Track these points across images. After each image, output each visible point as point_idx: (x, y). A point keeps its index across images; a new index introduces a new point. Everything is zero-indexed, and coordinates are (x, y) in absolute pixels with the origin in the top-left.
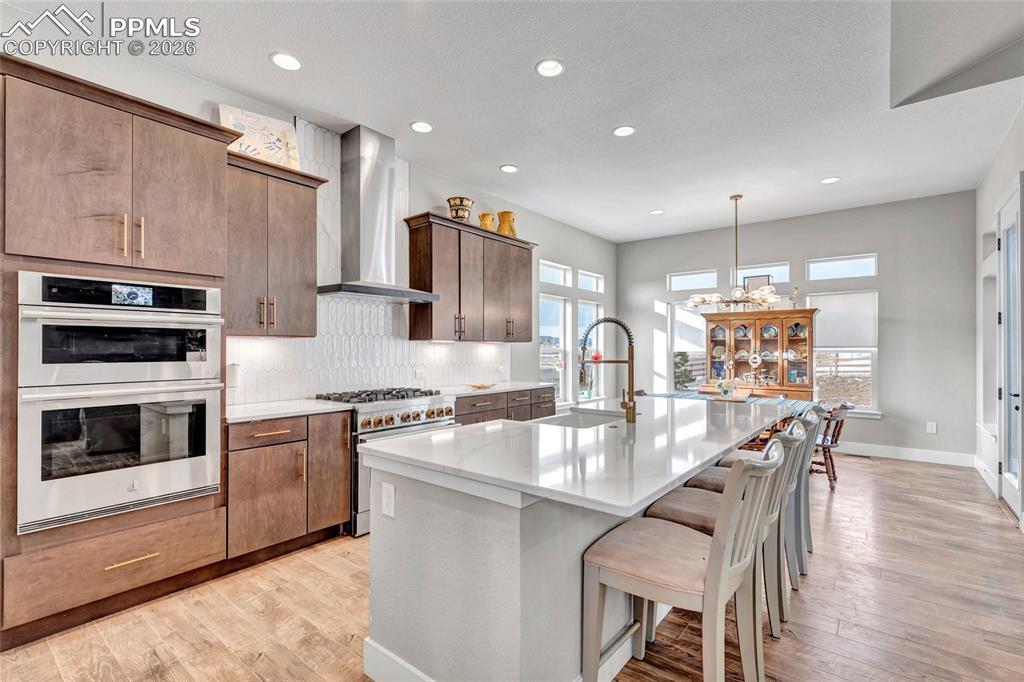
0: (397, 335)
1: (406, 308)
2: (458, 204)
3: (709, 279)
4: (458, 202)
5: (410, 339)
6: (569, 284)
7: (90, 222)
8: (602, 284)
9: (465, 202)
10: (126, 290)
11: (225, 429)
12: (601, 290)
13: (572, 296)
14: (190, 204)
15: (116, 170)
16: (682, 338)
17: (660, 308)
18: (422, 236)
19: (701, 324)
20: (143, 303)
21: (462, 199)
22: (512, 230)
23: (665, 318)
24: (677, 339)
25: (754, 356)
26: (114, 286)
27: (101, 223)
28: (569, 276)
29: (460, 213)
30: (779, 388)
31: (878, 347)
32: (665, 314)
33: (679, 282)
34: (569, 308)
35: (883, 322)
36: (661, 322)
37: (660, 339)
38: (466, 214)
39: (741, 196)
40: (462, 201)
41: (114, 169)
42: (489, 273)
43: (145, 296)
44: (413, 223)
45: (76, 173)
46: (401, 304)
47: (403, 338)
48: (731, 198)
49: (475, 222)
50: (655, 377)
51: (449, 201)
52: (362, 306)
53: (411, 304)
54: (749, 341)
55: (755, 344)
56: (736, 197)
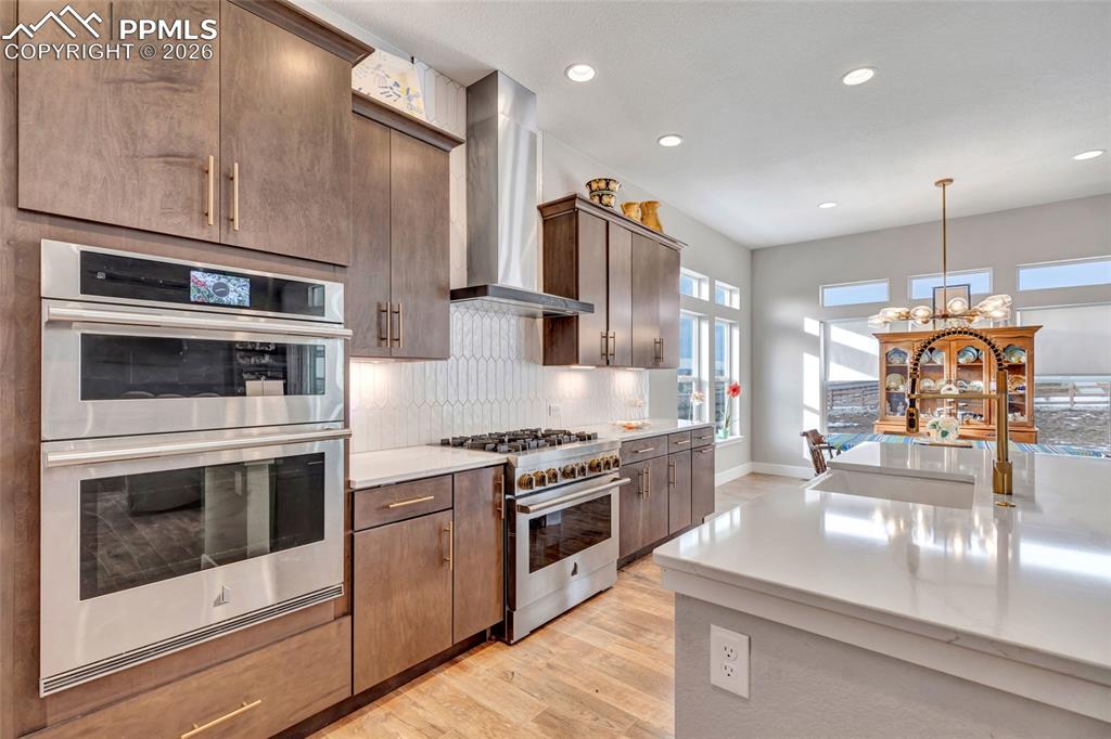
0: (530, 359)
1: (540, 322)
2: (601, 189)
3: (877, 291)
4: (603, 185)
5: (544, 364)
6: (705, 296)
7: (156, 165)
8: (737, 299)
9: (612, 185)
10: (211, 280)
11: (350, 498)
12: (736, 305)
13: (711, 310)
14: (302, 149)
15: (196, 84)
17: (812, 326)
18: (563, 229)
19: (872, 347)
20: (236, 303)
21: (608, 182)
22: (658, 225)
23: (818, 338)
24: (833, 366)
25: (948, 386)
26: (193, 273)
27: (173, 168)
28: (706, 288)
29: (605, 200)
30: (985, 427)
32: (817, 334)
33: (833, 296)
34: (705, 327)
36: (812, 343)
37: (811, 364)
38: (613, 201)
39: (951, 181)
40: (607, 184)
41: (193, 82)
42: (638, 278)
43: (238, 292)
44: (548, 212)
45: (133, 80)
46: (534, 317)
47: (536, 363)
48: (937, 184)
49: (618, 210)
50: (806, 412)
51: (589, 184)
52: (492, 319)
53: (545, 315)
54: (941, 368)
55: (950, 370)
56: (944, 183)
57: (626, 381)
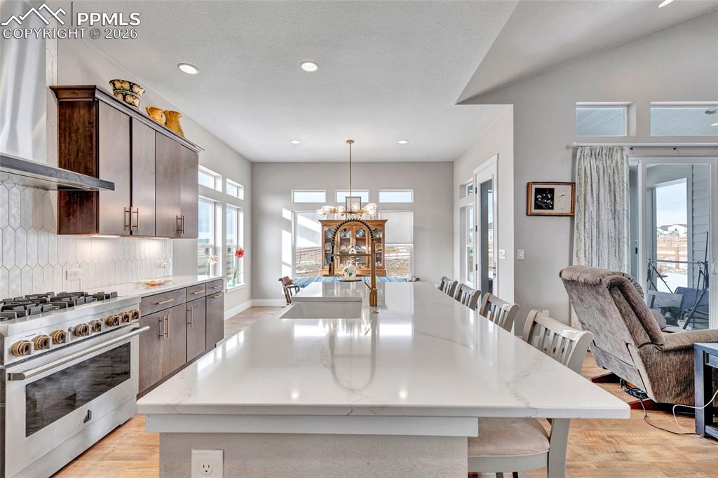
0: (41, 228)
1: (54, 195)
2: (125, 91)
3: (320, 197)
4: (126, 86)
5: (59, 233)
6: (219, 189)
8: (242, 193)
9: (136, 89)
12: (241, 196)
13: (221, 200)
16: (302, 236)
17: (287, 214)
18: (81, 115)
19: (318, 228)
21: (132, 85)
22: (180, 130)
23: (290, 222)
24: (298, 238)
25: (352, 249)
28: (219, 183)
29: (129, 99)
30: (366, 269)
31: (414, 243)
32: (290, 219)
33: (300, 197)
34: (219, 210)
35: (417, 229)
36: (287, 225)
37: (287, 237)
38: (137, 102)
39: (353, 141)
40: (132, 87)
42: (161, 168)
46: (46, 189)
47: (53, 233)
48: (347, 142)
49: (142, 110)
50: (283, 266)
51: (112, 82)
53: (60, 188)
54: (349, 239)
55: (352, 241)
56: (350, 142)
57: (151, 248)
